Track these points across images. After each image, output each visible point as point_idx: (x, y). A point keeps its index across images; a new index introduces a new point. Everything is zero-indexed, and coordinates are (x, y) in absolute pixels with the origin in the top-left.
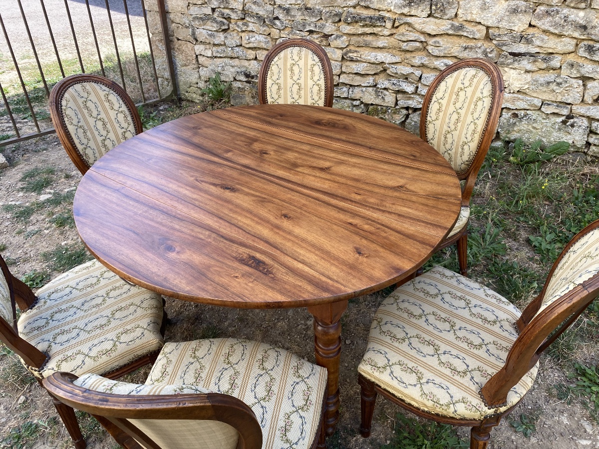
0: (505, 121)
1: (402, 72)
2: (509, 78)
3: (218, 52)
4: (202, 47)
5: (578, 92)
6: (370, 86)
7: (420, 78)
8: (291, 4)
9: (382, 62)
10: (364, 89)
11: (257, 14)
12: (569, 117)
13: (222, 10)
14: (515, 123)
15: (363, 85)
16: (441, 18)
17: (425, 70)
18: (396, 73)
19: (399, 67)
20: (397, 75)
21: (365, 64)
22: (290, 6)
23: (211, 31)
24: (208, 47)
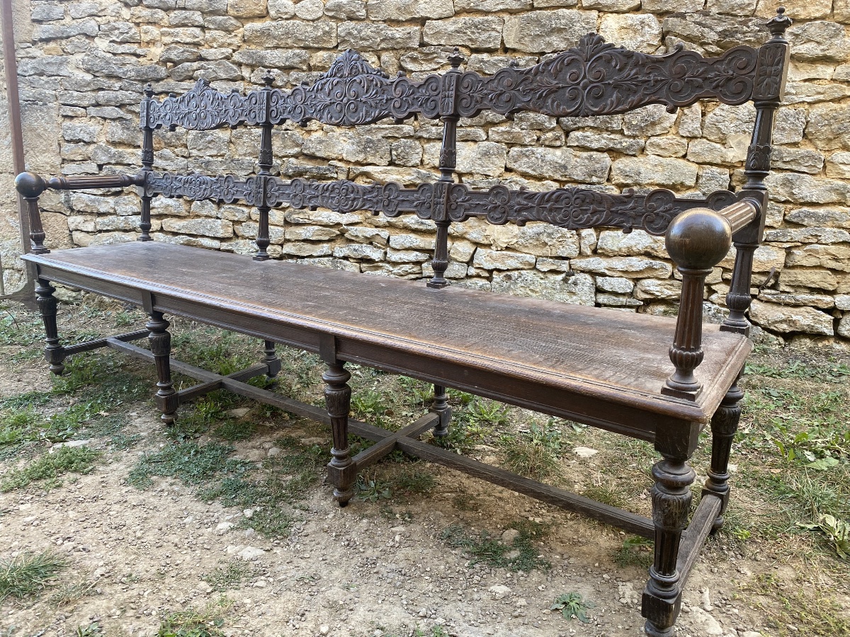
0: (497, 286)
1: (365, 234)
2: (493, 232)
3: (104, 223)
4: (80, 218)
5: (573, 243)
6: (324, 256)
7: (388, 240)
8: (212, 156)
9: (339, 224)
10: (317, 260)
11: (165, 170)
12: (569, 274)
13: (113, 167)
14: (509, 287)
15: (315, 254)
16: (404, 166)
17: (392, 231)
18: (357, 236)
19: (359, 228)
20: (357, 240)
21: (316, 227)
22: (210, 158)
23: (95, 195)
24: (89, 218)
